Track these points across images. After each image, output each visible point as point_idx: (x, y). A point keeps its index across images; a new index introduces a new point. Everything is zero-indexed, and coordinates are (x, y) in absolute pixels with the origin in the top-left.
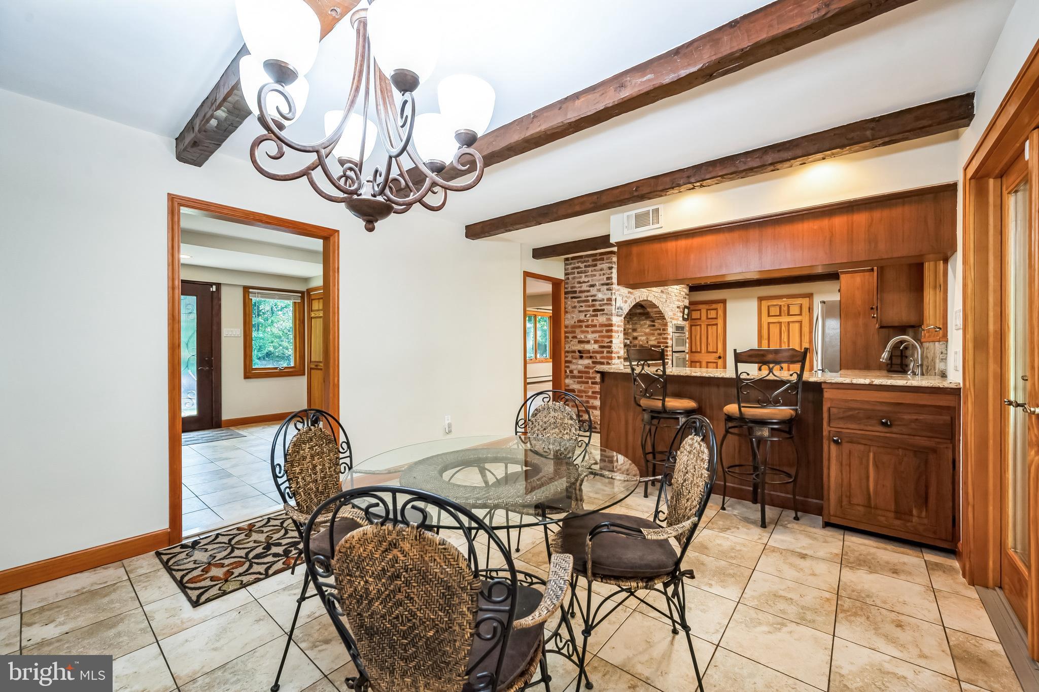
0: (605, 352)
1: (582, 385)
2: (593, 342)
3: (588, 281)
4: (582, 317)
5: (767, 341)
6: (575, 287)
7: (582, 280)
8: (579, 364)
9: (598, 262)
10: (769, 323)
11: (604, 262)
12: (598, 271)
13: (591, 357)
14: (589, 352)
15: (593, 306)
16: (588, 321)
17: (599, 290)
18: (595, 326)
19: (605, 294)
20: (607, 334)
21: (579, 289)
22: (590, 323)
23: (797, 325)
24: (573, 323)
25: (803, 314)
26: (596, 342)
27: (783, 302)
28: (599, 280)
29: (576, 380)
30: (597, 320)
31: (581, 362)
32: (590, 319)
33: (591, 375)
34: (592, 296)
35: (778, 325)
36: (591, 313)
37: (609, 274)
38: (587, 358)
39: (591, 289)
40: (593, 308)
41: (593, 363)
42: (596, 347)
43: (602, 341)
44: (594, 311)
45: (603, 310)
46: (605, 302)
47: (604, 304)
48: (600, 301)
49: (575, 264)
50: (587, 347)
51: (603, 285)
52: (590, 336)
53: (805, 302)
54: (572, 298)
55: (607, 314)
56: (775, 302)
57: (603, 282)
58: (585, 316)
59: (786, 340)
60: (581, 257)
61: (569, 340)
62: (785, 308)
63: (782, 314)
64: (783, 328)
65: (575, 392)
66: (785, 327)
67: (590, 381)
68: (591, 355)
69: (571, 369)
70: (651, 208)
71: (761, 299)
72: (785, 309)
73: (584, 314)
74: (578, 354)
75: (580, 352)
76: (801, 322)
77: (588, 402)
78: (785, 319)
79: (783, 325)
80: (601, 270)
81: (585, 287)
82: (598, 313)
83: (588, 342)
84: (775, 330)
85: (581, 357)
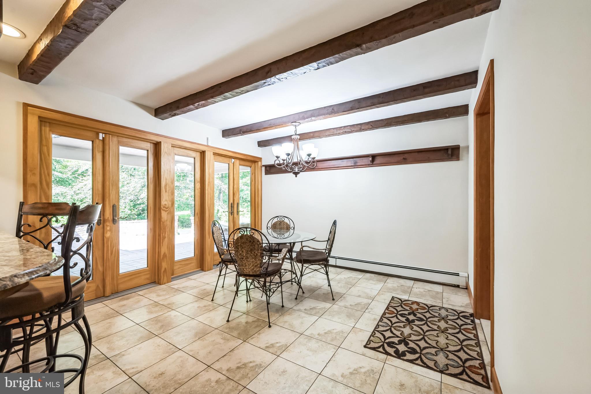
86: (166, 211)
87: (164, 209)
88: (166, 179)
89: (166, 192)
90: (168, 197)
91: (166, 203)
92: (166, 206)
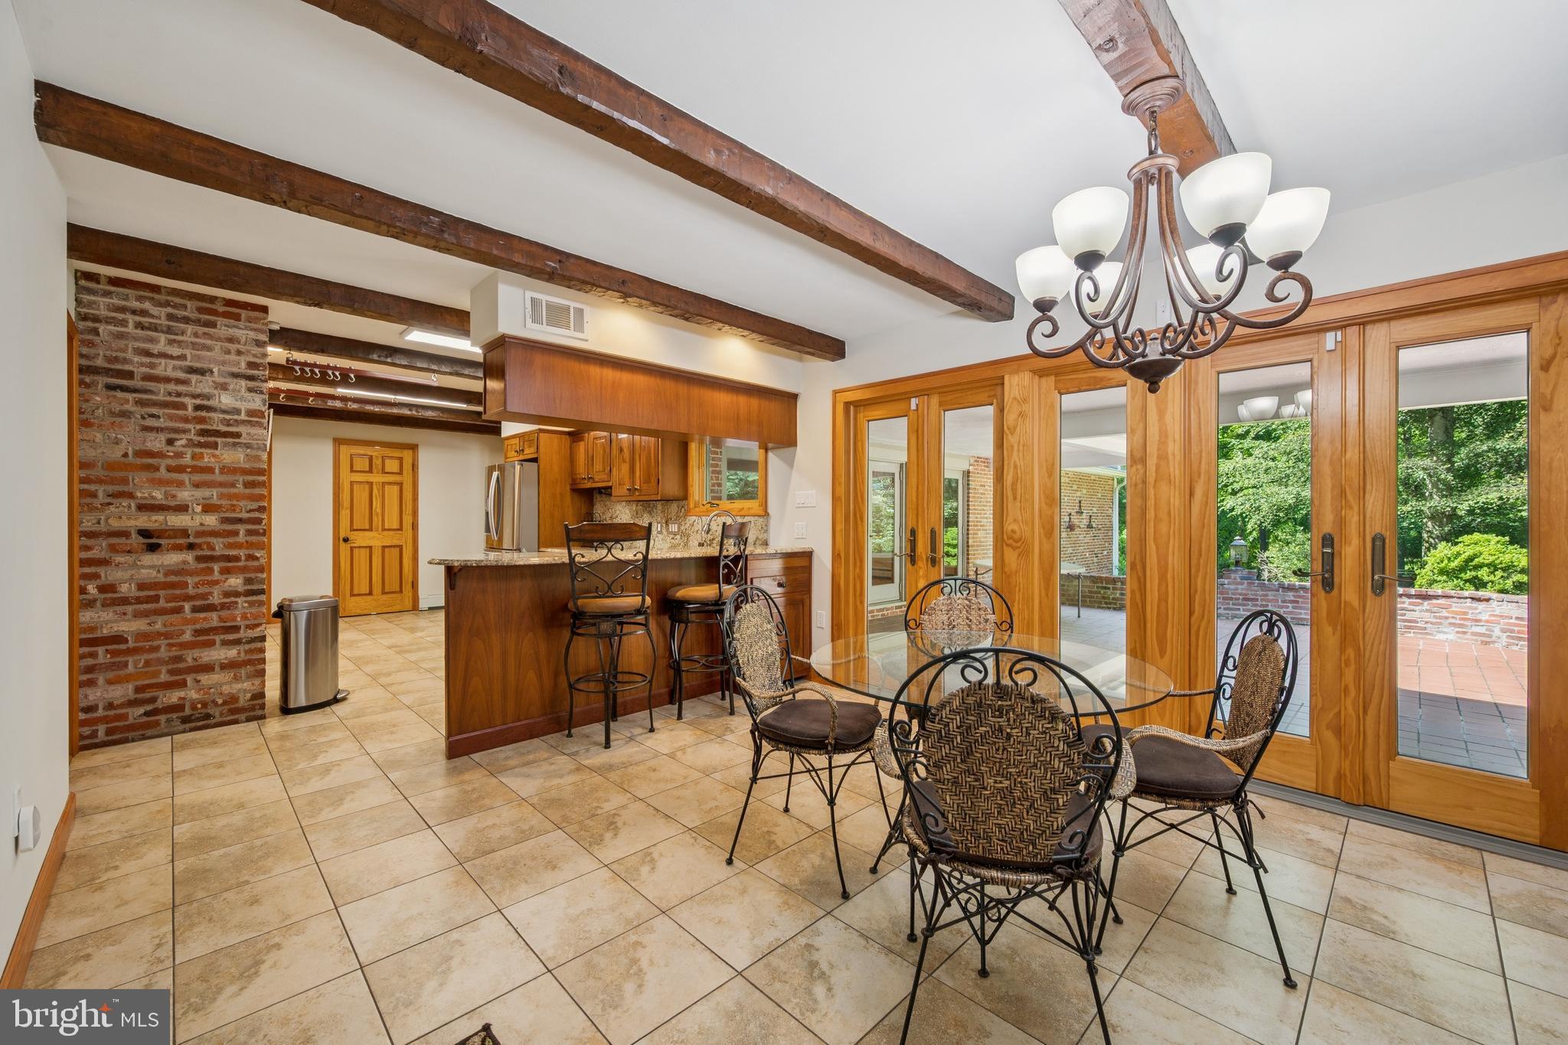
0: (241, 533)
1: (153, 618)
2: (199, 509)
3: (183, 357)
4: (156, 443)
5: (348, 512)
6: (125, 361)
7: (156, 349)
8: (143, 567)
9: (220, 321)
10: (352, 483)
11: (241, 324)
12: (219, 339)
13: (191, 547)
14: (184, 533)
15: (202, 420)
16: (179, 455)
17: (224, 387)
18: (210, 470)
19: (242, 399)
20: (248, 491)
21: (144, 370)
22: (187, 460)
23: (396, 488)
24: (116, 454)
25: (405, 472)
26: (208, 509)
27: (376, 452)
28: (223, 363)
29: (130, 609)
30: (214, 456)
31: (149, 559)
32: (189, 452)
33: (191, 591)
34: (195, 396)
35: (367, 487)
36: (192, 436)
37: (255, 356)
38: (178, 548)
39: (194, 378)
40: (198, 427)
41: (199, 559)
42: (211, 520)
43: (233, 509)
44: (203, 433)
45: (238, 435)
46: (243, 417)
47: (237, 422)
48: (224, 412)
49: (126, 299)
50: (177, 521)
51: (235, 376)
52: (185, 495)
53: (407, 455)
54: (110, 387)
55: (248, 446)
56: (361, 450)
57: (235, 370)
58: (170, 442)
59: (379, 510)
60: (155, 289)
61: (97, 503)
62: (379, 462)
63: (375, 470)
64: (375, 491)
65: (126, 641)
66: (378, 490)
67: (187, 607)
68: (191, 540)
69: (103, 581)
70: (573, 305)
71: (338, 442)
72: (377, 462)
73: (163, 437)
74: (136, 540)
75: (144, 533)
76: (401, 484)
77: (179, 659)
78: (377, 478)
79: (374, 487)
80: (231, 340)
81: (165, 368)
82: (219, 440)
83: (182, 509)
84: (361, 495)
85: (153, 548)
86: (1014, 548)
87: (1010, 542)
88: (1015, 467)
89: (1015, 499)
90: (1019, 512)
91: (1015, 527)
92: (1016, 536)
